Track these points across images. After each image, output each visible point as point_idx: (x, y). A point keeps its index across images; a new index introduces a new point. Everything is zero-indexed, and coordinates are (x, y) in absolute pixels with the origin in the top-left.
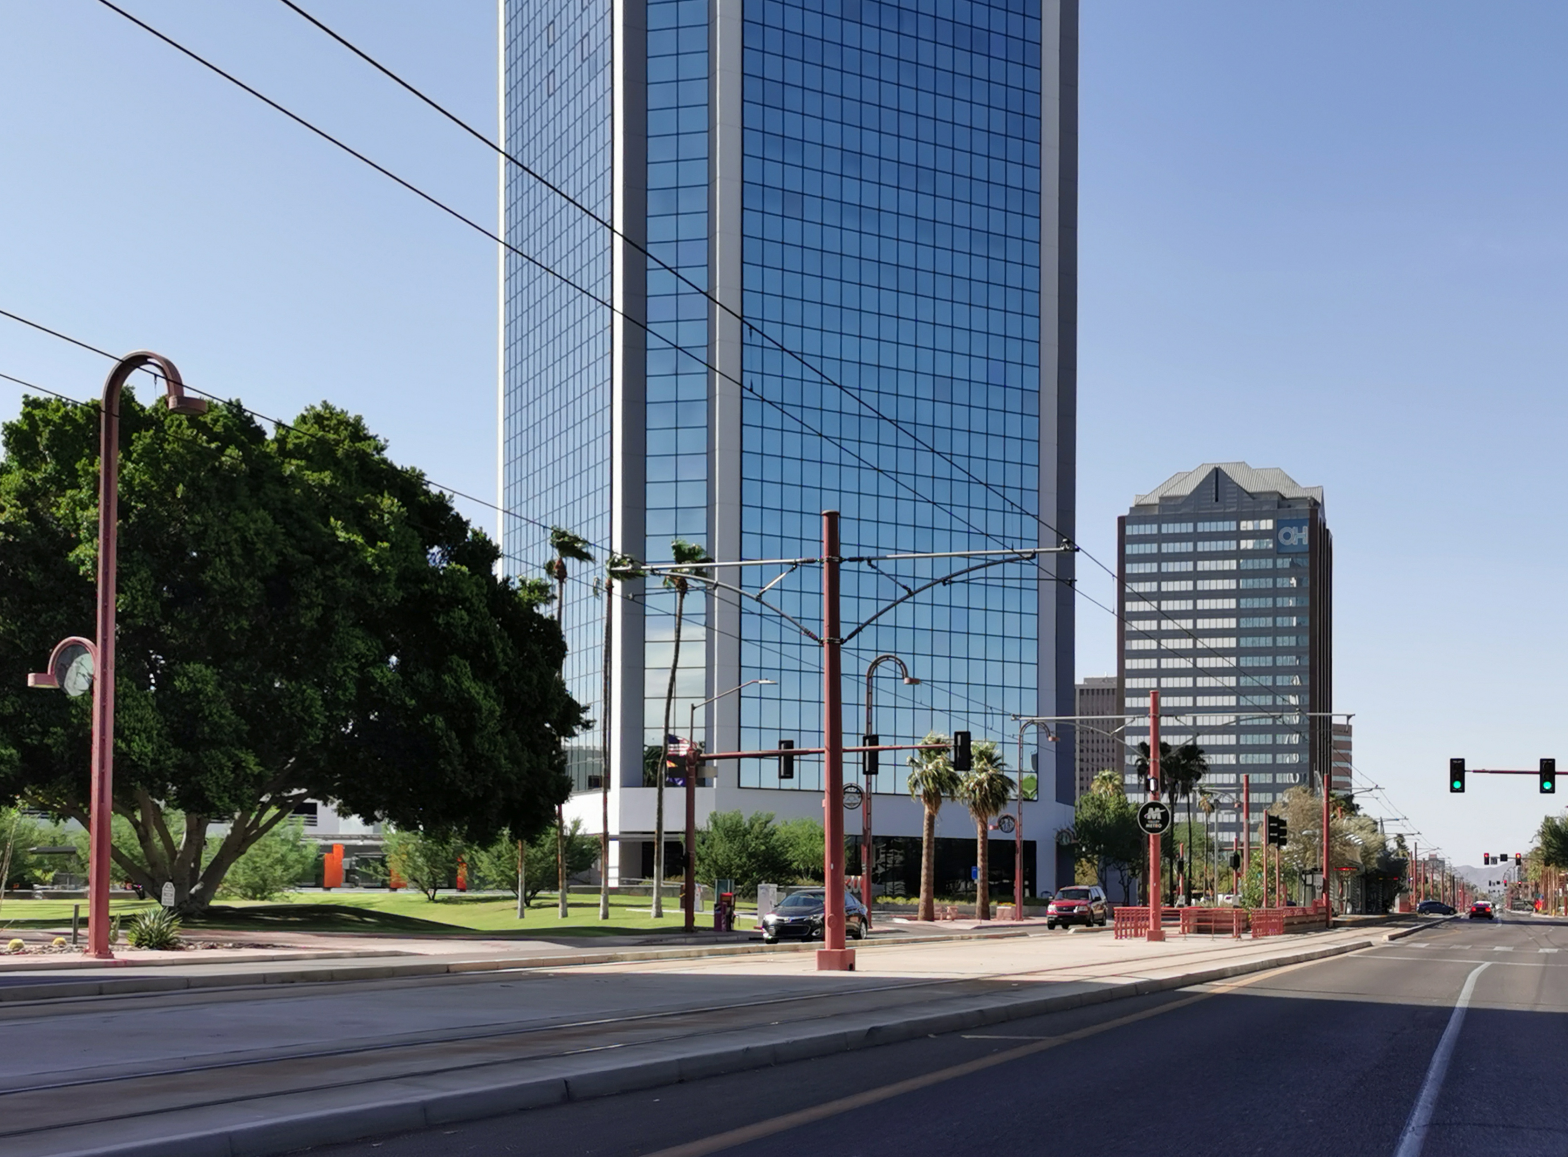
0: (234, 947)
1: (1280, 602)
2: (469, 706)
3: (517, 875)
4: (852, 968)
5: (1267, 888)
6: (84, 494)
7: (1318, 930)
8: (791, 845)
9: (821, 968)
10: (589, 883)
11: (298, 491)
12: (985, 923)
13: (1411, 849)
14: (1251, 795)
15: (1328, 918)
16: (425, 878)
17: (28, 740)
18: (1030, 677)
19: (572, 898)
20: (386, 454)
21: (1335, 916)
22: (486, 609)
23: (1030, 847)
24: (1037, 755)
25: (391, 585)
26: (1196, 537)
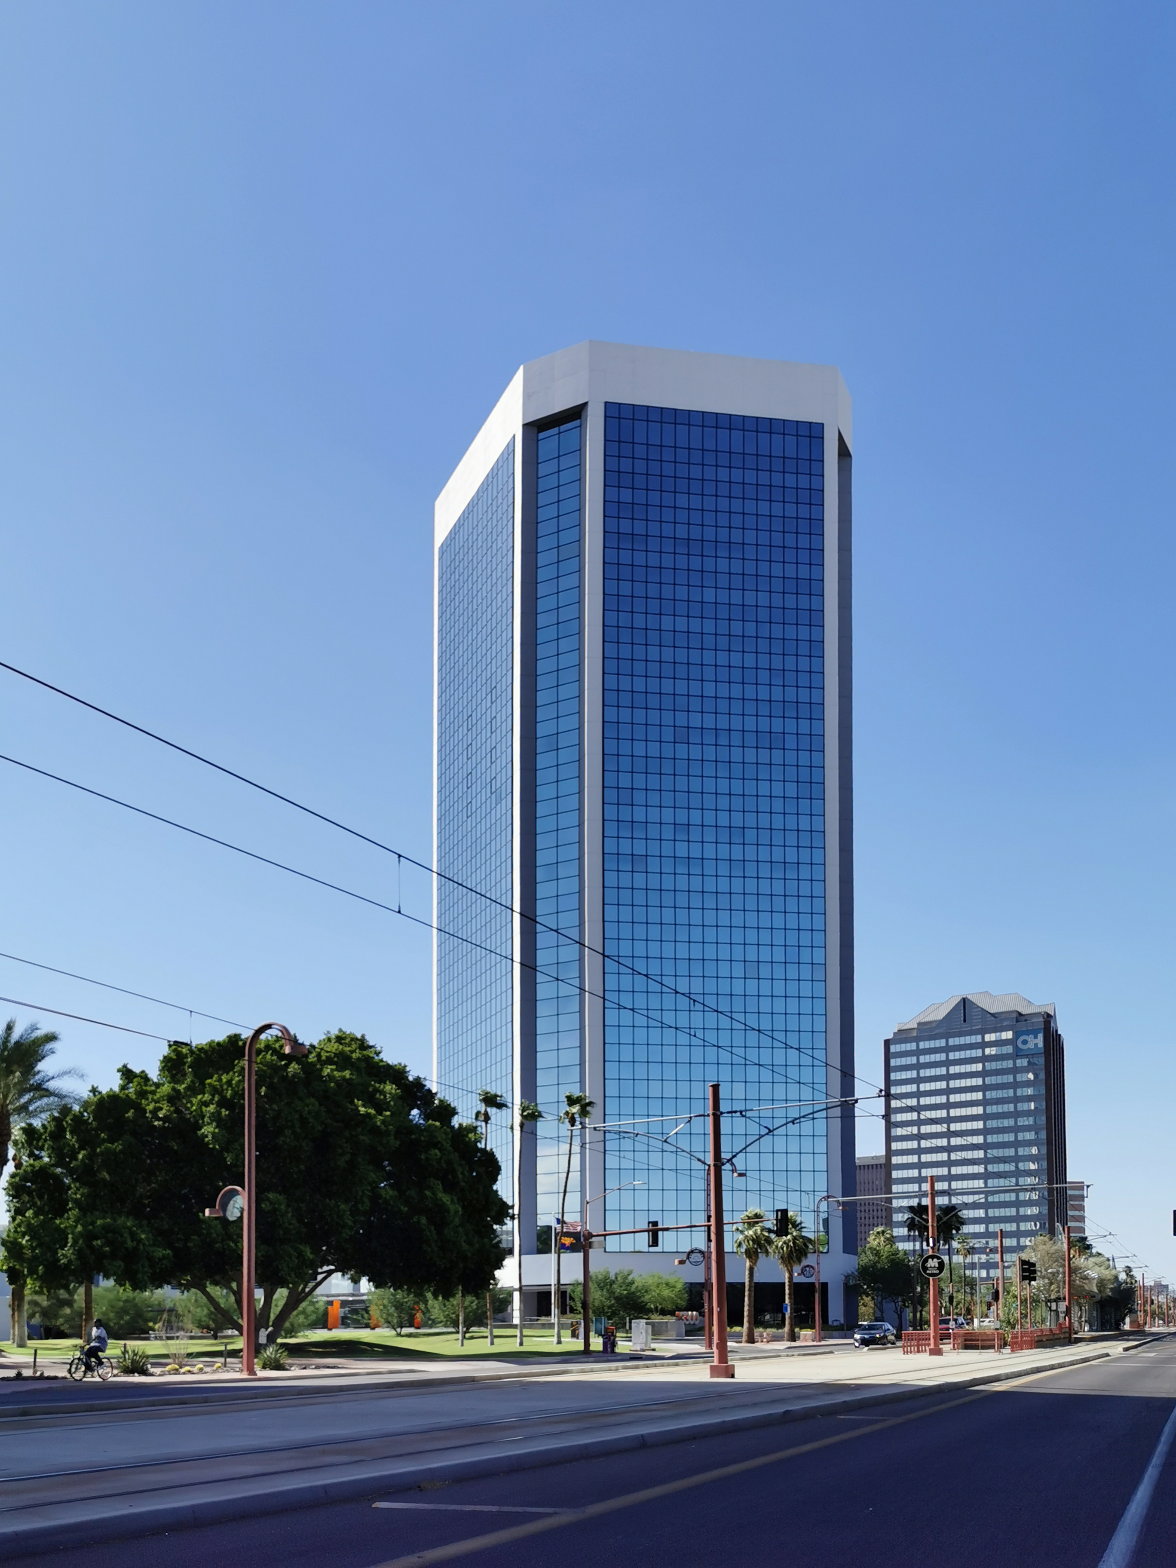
0: (316, 1368)
1: (1019, 1092)
2: (442, 1209)
3: (458, 1316)
4: (733, 1376)
5: (1021, 1314)
6: (207, 1097)
7: (1063, 1345)
8: (646, 1291)
9: (712, 1377)
10: (505, 1322)
11: (332, 1085)
12: (793, 1344)
13: (1139, 1278)
14: (1004, 1240)
15: (1070, 1335)
16: (395, 1321)
17: (177, 1245)
18: (821, 1163)
19: (497, 1332)
20: (382, 1056)
21: (1076, 1333)
22: (451, 1148)
23: (824, 1286)
24: (828, 1218)
25: (392, 1137)
26: (947, 1049)
